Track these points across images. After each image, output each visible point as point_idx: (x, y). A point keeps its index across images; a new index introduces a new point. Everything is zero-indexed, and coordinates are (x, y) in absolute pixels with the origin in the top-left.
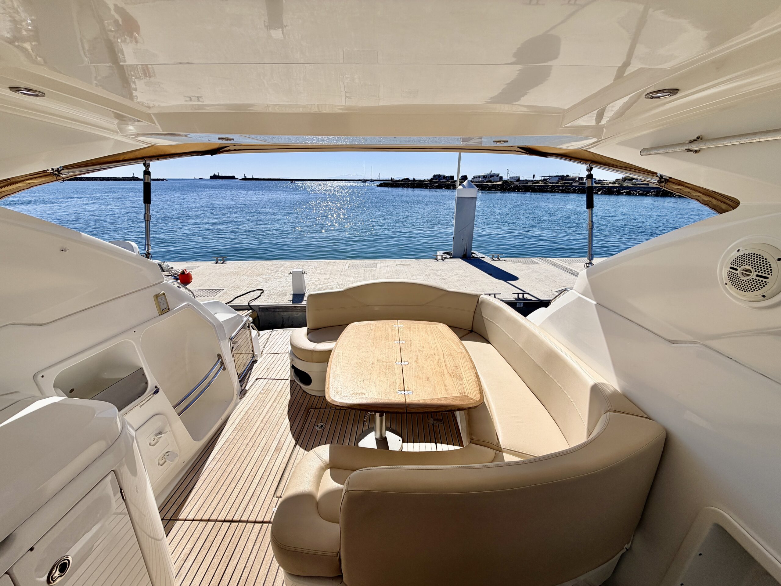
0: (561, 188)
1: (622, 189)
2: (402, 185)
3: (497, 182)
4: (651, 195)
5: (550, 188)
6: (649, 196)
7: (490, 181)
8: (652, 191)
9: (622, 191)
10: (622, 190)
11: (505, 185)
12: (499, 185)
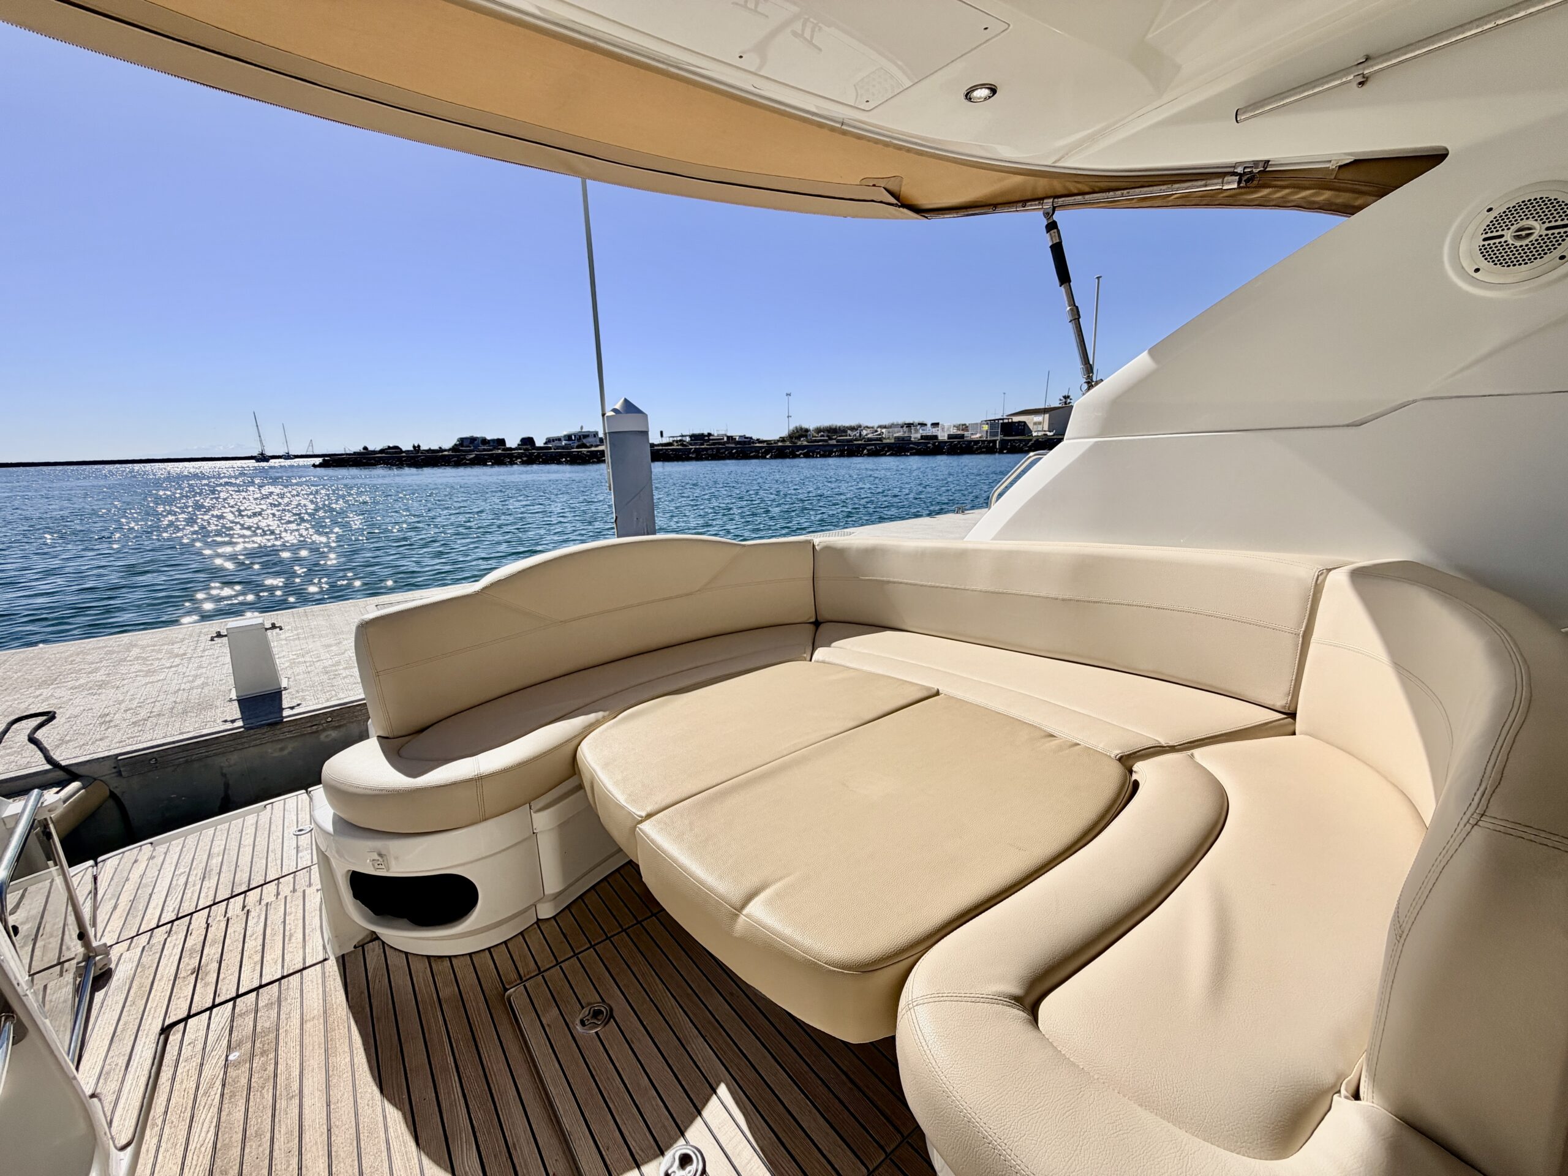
2: (384, 461)
4: (835, 456)
9: (798, 453)
10: (798, 451)
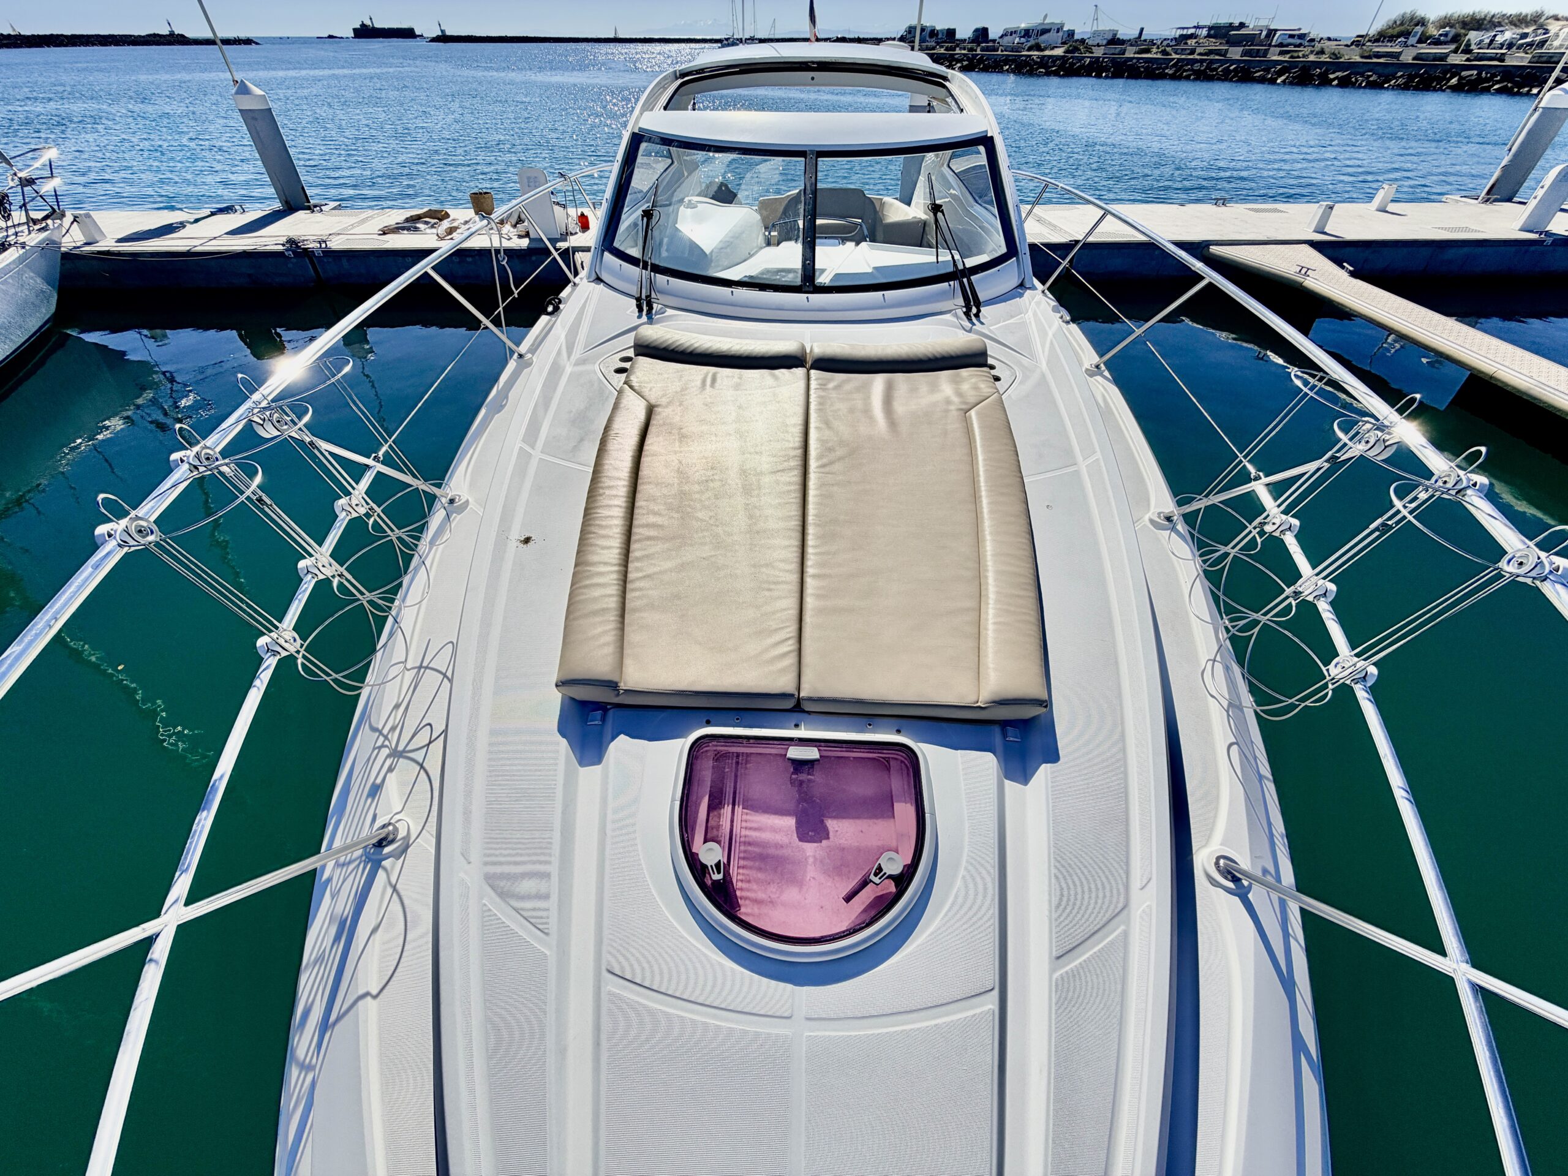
0: (1197, 66)
1: (1334, 68)
3: (1053, 49)
5: (1173, 66)
6: (1387, 88)
7: (1038, 47)
8: (1400, 74)
11: (1072, 57)
12: (1057, 58)
